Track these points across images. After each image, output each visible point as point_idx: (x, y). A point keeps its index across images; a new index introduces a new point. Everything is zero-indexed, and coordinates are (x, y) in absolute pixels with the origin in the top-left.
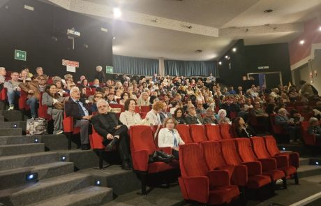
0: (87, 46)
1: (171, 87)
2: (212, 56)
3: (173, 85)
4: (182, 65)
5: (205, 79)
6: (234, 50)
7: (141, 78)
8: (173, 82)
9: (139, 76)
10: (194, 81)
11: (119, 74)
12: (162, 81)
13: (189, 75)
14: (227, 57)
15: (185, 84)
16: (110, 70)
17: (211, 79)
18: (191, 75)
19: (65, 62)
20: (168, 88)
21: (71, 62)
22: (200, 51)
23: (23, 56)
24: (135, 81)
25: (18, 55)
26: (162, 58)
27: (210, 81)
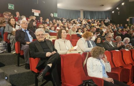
0: (44, 2)
1: (87, 24)
2: (109, 8)
3: (87, 23)
4: (92, 13)
5: (104, 21)
6: (123, 4)
7: (72, 20)
8: (88, 22)
9: (71, 19)
10: (98, 21)
11: (61, 18)
12: (82, 21)
13: (96, 18)
14: (117, 8)
15: (94, 23)
16: (56, 15)
17: (107, 21)
18: (97, 19)
19: (33, 11)
20: (85, 25)
21: (37, 11)
22: (103, 5)
23: (12, 7)
24: (68, 21)
25: (10, 6)
26: (82, 10)
27: (107, 22)
